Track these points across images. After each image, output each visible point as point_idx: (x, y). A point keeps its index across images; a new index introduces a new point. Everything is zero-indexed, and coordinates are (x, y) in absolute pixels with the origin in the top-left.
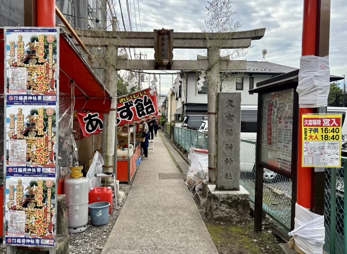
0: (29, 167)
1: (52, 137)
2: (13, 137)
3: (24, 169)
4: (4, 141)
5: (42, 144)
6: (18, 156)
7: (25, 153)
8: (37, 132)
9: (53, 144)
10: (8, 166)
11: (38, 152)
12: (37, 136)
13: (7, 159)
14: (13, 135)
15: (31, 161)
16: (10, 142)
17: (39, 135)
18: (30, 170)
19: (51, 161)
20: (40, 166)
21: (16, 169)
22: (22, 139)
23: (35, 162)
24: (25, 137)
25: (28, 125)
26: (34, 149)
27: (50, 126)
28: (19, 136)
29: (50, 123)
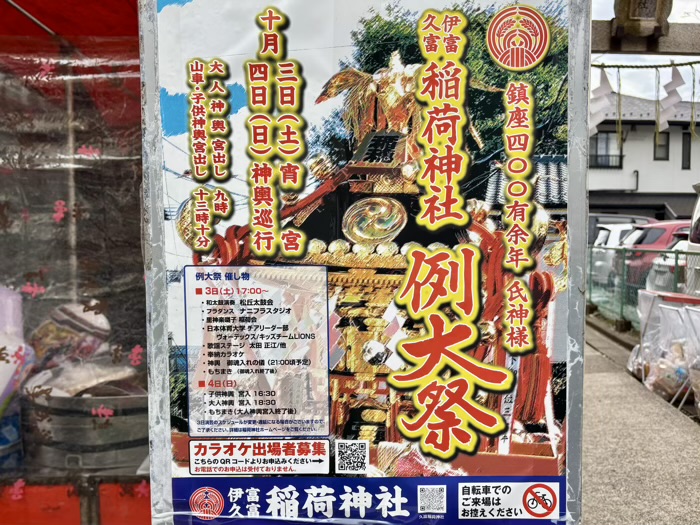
0: (355, 482)
1: (537, 245)
2: (217, 248)
3: (313, 491)
4: (151, 277)
5: (456, 297)
6: (264, 392)
7: (320, 372)
8: (410, 203)
9: (541, 295)
10: (183, 473)
11: (421, 361)
12: (413, 233)
13: (180, 424)
14: (222, 228)
15: (368, 433)
16: (192, 282)
17: (433, 227)
18: (362, 499)
19: (529, 429)
20: (442, 469)
21: (253, 494)
22: (290, 262)
23: (398, 436)
24: (316, 246)
25: (340, 148)
26: (388, 335)
27: (518, 156)
28: (270, 238)
29: (518, 132)
